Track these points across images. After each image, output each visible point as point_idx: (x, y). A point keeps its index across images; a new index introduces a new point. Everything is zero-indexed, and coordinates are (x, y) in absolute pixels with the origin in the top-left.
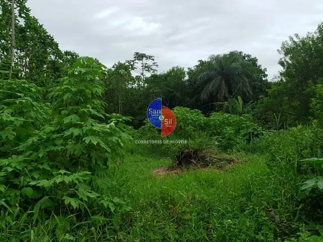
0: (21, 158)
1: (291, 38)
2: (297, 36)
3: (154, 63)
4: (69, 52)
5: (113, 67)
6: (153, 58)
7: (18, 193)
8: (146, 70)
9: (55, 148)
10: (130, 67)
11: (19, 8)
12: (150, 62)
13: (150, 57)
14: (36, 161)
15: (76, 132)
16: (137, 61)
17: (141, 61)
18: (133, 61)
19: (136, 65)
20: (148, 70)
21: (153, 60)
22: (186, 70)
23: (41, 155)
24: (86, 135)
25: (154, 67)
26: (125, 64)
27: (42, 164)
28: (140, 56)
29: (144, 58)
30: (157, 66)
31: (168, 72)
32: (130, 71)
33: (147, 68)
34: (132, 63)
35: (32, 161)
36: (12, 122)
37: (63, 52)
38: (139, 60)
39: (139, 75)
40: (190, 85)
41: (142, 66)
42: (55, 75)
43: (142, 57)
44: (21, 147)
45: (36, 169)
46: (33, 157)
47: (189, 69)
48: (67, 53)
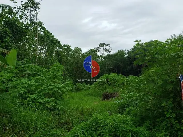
0: (36, 95)
1: (172, 37)
2: (174, 35)
3: (110, 48)
4: (66, 45)
5: (88, 51)
6: (109, 45)
7: (35, 104)
8: (106, 52)
9: (46, 92)
10: (97, 50)
11: (40, 28)
12: (107, 48)
13: (107, 45)
14: (40, 96)
15: (51, 87)
16: (101, 47)
17: (103, 47)
18: (99, 48)
19: (100, 50)
20: (107, 52)
21: (109, 46)
22: (127, 51)
23: (41, 94)
24: (54, 88)
25: (110, 50)
26: (94, 49)
27: (42, 96)
28: (102, 45)
29: (105, 46)
30: (111, 49)
31: (116, 53)
32: (96, 53)
33: (106, 50)
34: (98, 49)
35: (39, 96)
36: (34, 84)
37: (63, 46)
38: (102, 47)
39: (102, 54)
40: (128, 59)
41: (104, 50)
42: (58, 58)
43: (104, 45)
44: (36, 92)
45: (40, 98)
46: (40, 94)
47: (128, 50)
48: (65, 46)
